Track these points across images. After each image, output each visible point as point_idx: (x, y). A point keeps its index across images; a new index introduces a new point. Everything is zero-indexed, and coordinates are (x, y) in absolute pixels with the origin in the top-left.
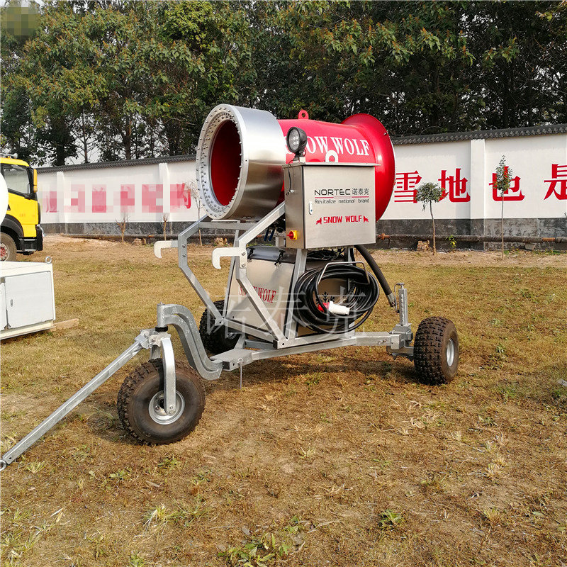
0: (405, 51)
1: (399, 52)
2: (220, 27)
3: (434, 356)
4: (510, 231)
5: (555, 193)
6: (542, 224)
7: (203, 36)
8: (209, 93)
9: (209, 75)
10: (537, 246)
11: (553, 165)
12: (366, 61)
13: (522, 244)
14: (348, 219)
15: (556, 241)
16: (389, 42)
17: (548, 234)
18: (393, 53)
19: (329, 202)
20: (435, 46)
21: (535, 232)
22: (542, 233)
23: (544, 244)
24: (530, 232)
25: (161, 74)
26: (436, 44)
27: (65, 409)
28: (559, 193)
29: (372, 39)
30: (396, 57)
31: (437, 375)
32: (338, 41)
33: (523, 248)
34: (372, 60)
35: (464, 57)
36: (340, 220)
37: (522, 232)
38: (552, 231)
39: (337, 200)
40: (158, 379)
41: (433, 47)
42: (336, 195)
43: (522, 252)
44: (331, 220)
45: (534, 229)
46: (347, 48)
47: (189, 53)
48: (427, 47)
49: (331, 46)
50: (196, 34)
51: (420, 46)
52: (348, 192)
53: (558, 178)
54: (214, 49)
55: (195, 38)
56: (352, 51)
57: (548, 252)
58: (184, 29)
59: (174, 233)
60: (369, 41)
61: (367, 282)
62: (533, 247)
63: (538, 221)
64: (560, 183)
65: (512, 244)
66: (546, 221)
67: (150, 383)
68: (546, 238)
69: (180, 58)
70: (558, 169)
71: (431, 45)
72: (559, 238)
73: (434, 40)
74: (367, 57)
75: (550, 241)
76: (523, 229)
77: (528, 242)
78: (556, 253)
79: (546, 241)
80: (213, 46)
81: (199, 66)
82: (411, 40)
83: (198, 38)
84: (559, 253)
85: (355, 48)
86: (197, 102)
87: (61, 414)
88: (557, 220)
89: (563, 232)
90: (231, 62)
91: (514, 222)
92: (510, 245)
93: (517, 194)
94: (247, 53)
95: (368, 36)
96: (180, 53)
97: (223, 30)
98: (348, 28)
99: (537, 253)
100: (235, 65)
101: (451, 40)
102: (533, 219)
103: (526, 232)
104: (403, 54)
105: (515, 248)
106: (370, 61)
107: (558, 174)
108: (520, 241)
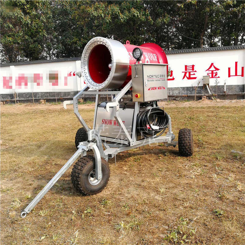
0: (125, 17)
1: (122, 17)
2: (36, 2)
3: (188, 144)
4: (169, 93)
5: (187, 77)
6: (182, 90)
7: (28, 6)
8: (32, 33)
9: (33, 25)
10: (180, 99)
11: (185, 66)
12: (108, 21)
13: (174, 98)
14: (158, 88)
15: (188, 96)
16: (117, 13)
17: (184, 93)
18: (120, 18)
19: (152, 81)
20: (138, 16)
21: (179, 93)
22: (182, 93)
23: (183, 98)
24: (177, 93)
25: (9, 23)
26: (138, 15)
27: (52, 183)
28: (188, 77)
29: (110, 11)
30: (121, 19)
31: (189, 152)
32: (95, 12)
33: (175, 99)
34: (111, 20)
35: (149, 20)
36: (156, 89)
37: (174, 93)
38: (186, 92)
39: (155, 80)
40: (93, 164)
41: (137, 16)
42: (154, 77)
43: (174, 101)
44: (153, 89)
45: (179, 92)
46: (100, 15)
47: (23, 14)
48: (134, 16)
49: (92, 14)
50: (25, 5)
51: (131, 15)
52: (158, 76)
53: (187, 71)
54: (34, 13)
55: (24, 7)
56: (101, 16)
57: (185, 100)
58: (19, 2)
59: (19, 98)
60: (109, 12)
61: (164, 115)
62: (178, 99)
63: (180, 88)
64: (188, 73)
65: (170, 98)
66: (183, 88)
67: (89, 166)
68: (184, 95)
69: (19, 16)
70: (187, 67)
71: (136, 15)
72: (189, 95)
73: (137, 13)
74: (108, 19)
75: (185, 96)
76: (175, 92)
77: (177, 97)
78: (188, 101)
79: (184, 96)
80: (34, 11)
81: (28, 20)
82: (127, 13)
83: (25, 7)
84: (189, 101)
85: (103, 15)
86: (27, 37)
87: (50, 186)
88: (187, 88)
89: (190, 93)
90: (43, 19)
91: (171, 89)
92: (169, 98)
93: (172, 78)
94: (50, 15)
95: (109, 10)
96: (18, 14)
97: (37, 4)
98: (99, 6)
99: (180, 101)
100: (45, 21)
101: (143, 13)
102: (178, 88)
103: (176, 93)
104: (124, 18)
105: (172, 100)
106: (110, 21)
107: (187, 69)
108: (174, 97)
